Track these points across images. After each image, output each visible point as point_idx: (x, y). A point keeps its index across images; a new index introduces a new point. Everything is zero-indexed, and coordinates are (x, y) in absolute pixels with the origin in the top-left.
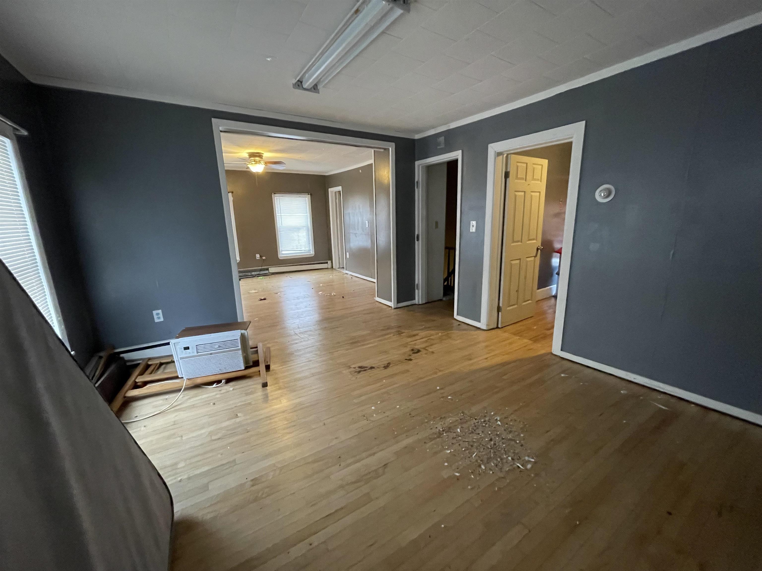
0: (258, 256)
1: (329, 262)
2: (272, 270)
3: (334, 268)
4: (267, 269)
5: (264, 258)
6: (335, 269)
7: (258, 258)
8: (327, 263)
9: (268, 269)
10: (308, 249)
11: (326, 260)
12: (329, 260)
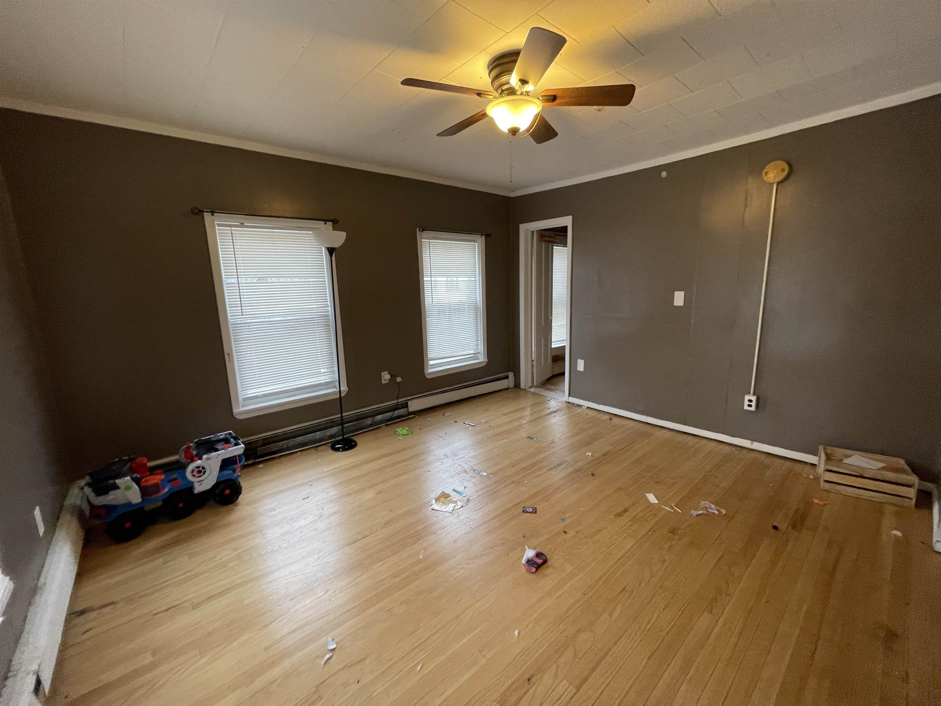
0: (386, 377)
1: (511, 375)
2: (415, 405)
3: (522, 386)
4: (405, 405)
5: (399, 379)
6: (525, 390)
7: (385, 380)
8: (507, 377)
9: (407, 403)
10: (472, 352)
11: (505, 372)
12: (510, 371)
